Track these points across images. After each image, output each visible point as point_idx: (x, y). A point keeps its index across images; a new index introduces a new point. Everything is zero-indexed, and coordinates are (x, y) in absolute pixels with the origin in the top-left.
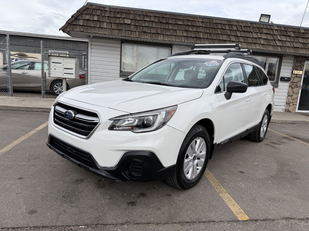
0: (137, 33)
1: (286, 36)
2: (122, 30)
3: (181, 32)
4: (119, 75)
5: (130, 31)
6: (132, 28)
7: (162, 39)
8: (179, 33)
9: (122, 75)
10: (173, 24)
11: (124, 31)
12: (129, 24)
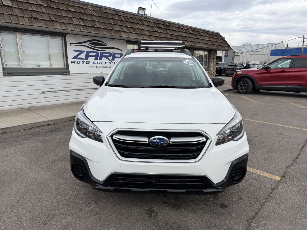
0: (26, 20)
1: (159, 28)
2: (3, 14)
3: (76, 20)
4: (2, 73)
5: (15, 15)
6: (17, 12)
7: (59, 28)
8: (76, 21)
9: (8, 74)
10: (65, 10)
11: (6, 15)
12: (11, 7)
